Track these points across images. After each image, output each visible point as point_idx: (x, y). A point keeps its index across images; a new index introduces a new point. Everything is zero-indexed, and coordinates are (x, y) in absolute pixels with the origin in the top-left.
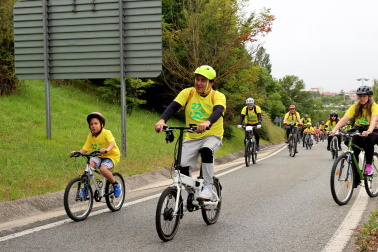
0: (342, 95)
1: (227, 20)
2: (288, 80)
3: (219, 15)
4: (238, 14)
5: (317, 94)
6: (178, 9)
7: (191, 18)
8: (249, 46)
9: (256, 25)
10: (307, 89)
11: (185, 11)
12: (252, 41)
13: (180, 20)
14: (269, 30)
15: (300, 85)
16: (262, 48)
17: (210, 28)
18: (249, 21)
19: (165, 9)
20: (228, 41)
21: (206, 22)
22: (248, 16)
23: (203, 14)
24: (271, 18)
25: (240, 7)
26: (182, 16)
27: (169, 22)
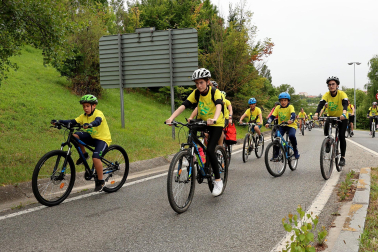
1: (242, 47)
2: (284, 88)
3: (236, 43)
4: (249, 42)
5: (303, 97)
6: (208, 40)
7: (217, 46)
8: (257, 64)
9: (262, 50)
10: (296, 93)
11: (213, 41)
12: (259, 60)
13: (210, 47)
14: (270, 52)
15: (292, 91)
16: (265, 66)
17: (230, 52)
18: (257, 47)
19: (200, 41)
20: (243, 61)
21: (228, 48)
22: (255, 44)
23: (225, 43)
24: (272, 45)
25: (250, 37)
26: (211, 45)
27: (201, 48)
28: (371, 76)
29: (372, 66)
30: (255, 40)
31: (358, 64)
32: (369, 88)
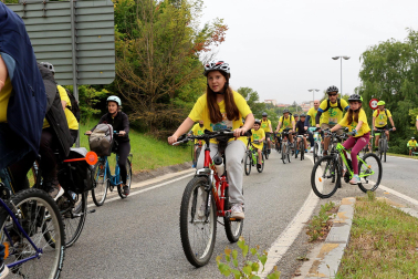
0: (294, 106)
1: (181, 31)
2: (243, 92)
3: (172, 25)
4: (191, 24)
5: (271, 106)
6: (131, 19)
7: (144, 28)
8: (203, 56)
9: (209, 35)
10: (261, 101)
11: (139, 22)
12: (206, 50)
13: (134, 30)
14: (222, 39)
15: (254, 97)
17: (164, 38)
18: (203, 31)
19: (118, 19)
20: (182, 51)
21: (160, 32)
22: (202, 27)
23: (157, 24)
24: (224, 28)
25: (193, 17)
26: (136, 26)
27: (123, 31)
28: (364, 76)
29: (366, 62)
30: (200, 21)
31: (347, 59)
32: (361, 93)
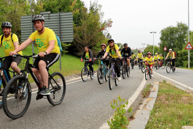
0: (137, 50)
1: (96, 24)
3: (93, 21)
4: (100, 21)
6: (79, 19)
7: (83, 22)
8: (104, 32)
9: (106, 25)
11: (81, 20)
12: (105, 30)
14: (111, 26)
15: (122, 46)
16: (109, 34)
17: (90, 26)
19: (74, 19)
20: (97, 30)
21: (89, 24)
22: (103, 22)
23: (88, 21)
24: (112, 22)
25: (101, 18)
26: (80, 22)
27: (76, 24)
28: (161, 39)
29: (162, 34)
30: (103, 20)
31: (155, 33)
32: (160, 45)
